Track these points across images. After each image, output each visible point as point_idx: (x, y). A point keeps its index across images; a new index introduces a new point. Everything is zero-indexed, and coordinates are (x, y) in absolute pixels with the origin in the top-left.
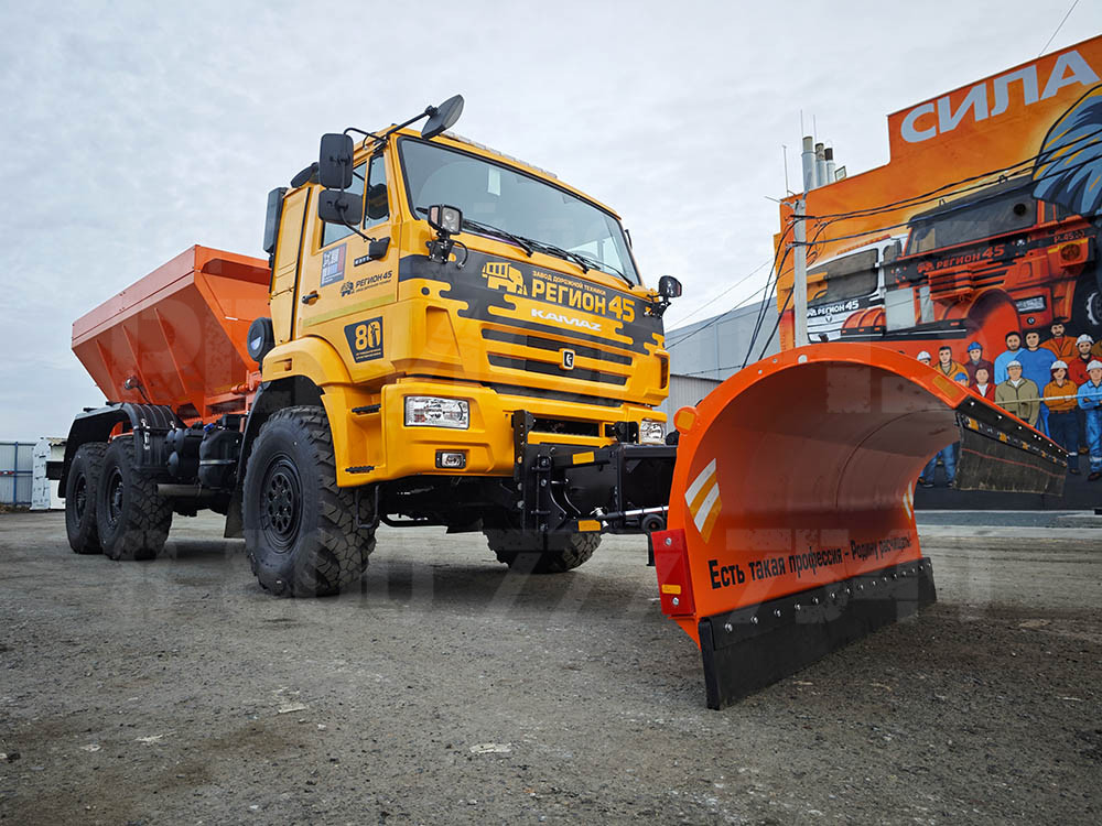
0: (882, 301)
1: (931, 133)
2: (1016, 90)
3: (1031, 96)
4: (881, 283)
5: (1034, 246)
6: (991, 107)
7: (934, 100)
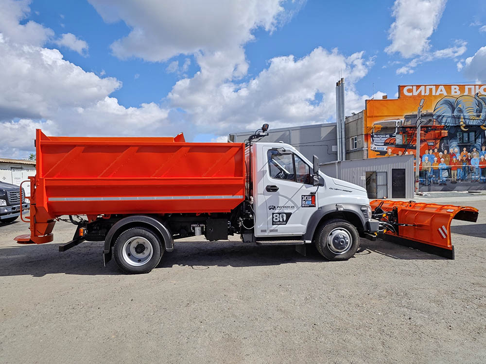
0: (395, 136)
1: (411, 94)
2: (431, 90)
3: (434, 93)
4: (396, 132)
5: (432, 130)
6: (425, 93)
7: (412, 86)
